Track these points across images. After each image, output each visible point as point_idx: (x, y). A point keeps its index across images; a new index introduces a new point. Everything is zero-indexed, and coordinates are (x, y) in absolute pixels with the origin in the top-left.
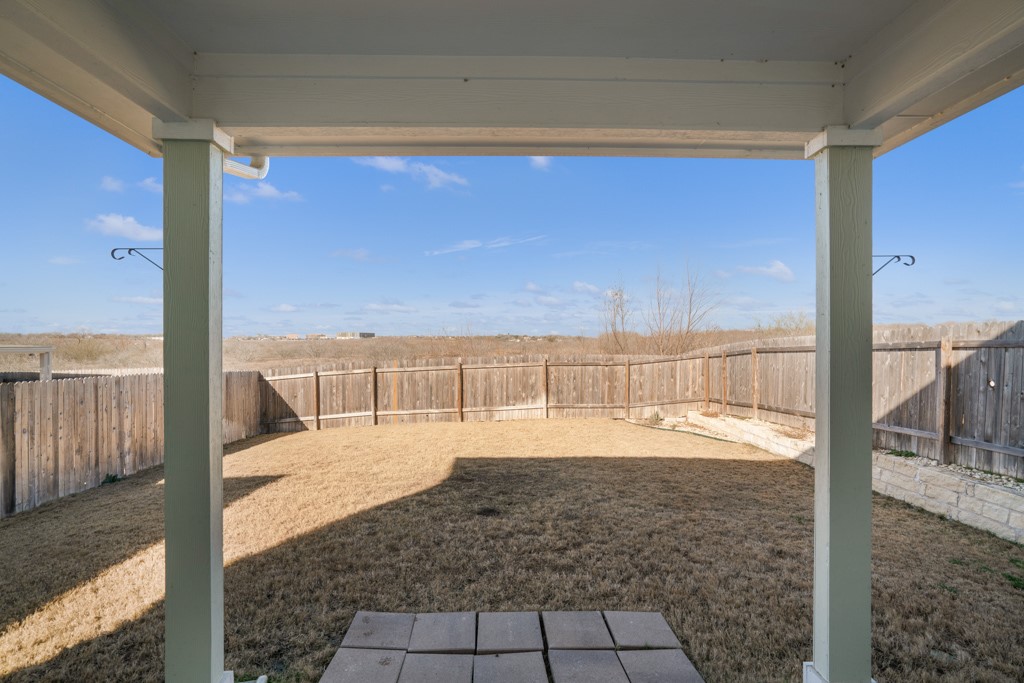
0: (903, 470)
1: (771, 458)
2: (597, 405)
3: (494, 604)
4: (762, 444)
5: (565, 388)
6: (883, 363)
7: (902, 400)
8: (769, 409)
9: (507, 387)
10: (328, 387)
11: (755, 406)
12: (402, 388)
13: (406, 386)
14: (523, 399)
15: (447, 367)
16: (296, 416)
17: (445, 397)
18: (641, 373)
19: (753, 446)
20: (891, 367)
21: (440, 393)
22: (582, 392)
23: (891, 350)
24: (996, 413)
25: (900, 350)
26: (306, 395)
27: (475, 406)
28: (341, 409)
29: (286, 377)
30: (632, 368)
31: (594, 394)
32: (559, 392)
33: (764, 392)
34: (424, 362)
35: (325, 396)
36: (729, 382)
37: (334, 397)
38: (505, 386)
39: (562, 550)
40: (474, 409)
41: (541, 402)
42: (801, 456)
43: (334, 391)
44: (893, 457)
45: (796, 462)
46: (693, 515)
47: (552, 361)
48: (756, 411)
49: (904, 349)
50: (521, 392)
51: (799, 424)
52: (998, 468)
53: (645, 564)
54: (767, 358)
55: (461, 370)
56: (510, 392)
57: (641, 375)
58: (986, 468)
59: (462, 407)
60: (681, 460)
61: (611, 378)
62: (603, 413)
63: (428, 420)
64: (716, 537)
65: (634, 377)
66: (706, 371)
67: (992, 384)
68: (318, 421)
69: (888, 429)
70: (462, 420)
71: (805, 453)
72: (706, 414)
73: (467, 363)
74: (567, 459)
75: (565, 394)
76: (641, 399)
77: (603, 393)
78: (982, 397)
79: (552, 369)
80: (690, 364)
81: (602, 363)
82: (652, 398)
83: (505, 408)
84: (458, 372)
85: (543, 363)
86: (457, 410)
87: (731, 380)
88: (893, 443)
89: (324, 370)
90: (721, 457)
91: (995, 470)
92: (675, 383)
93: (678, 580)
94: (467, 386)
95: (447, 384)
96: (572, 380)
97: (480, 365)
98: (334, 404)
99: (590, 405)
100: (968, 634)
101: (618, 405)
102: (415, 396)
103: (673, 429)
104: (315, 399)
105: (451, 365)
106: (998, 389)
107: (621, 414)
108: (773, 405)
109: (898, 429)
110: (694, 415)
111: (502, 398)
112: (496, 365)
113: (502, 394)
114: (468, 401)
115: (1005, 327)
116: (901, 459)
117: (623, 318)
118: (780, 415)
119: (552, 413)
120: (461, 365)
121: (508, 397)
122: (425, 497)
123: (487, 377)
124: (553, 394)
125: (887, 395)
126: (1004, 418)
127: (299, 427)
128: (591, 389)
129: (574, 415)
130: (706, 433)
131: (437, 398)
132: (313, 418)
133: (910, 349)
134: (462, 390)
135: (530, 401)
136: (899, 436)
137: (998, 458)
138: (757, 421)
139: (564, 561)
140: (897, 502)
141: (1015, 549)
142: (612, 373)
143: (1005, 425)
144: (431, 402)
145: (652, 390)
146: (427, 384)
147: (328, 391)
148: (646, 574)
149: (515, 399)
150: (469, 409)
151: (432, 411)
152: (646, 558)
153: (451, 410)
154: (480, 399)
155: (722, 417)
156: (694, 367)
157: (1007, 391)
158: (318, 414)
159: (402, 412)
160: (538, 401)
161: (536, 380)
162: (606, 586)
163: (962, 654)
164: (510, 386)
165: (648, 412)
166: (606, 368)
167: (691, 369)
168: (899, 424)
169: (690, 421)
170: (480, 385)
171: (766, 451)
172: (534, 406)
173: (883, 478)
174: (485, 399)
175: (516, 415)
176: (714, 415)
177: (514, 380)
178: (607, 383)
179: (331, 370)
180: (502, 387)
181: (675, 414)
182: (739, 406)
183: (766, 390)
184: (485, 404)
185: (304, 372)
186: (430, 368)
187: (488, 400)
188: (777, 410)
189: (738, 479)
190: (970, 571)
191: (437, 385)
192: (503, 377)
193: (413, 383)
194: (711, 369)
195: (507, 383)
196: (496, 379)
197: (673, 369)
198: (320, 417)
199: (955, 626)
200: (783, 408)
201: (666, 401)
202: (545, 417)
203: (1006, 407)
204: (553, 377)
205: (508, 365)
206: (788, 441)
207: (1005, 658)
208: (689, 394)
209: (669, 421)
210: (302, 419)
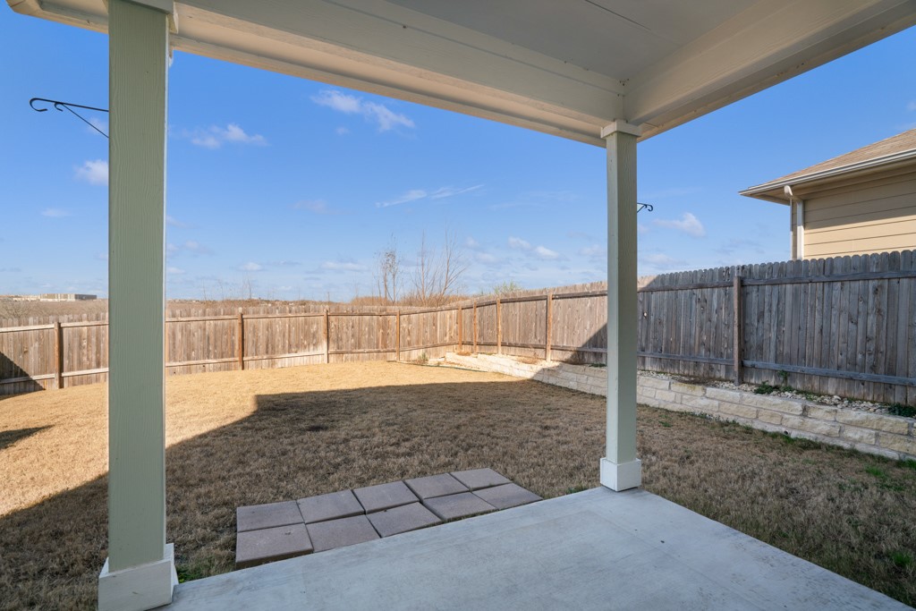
0: (600, 375)
1: (515, 380)
2: (373, 350)
3: (362, 482)
4: (507, 371)
5: (344, 337)
6: (586, 305)
7: (597, 330)
8: (510, 345)
9: (289, 335)
10: (77, 339)
11: (499, 344)
12: (174, 338)
13: (179, 336)
14: (305, 347)
15: (226, 317)
16: (27, 375)
17: (224, 347)
18: (409, 322)
19: (500, 374)
20: (590, 307)
21: (219, 343)
22: (359, 339)
23: (591, 296)
24: (647, 332)
25: (596, 296)
26: (42, 350)
27: (256, 355)
28: (94, 364)
29: (10, 329)
30: (402, 317)
31: (369, 341)
32: (339, 339)
33: (506, 333)
34: (200, 312)
35: (70, 349)
36: (478, 327)
37: (85, 351)
38: (287, 335)
39: (397, 444)
40: (256, 357)
41: (323, 348)
42: (535, 376)
43: (85, 344)
44: (593, 368)
45: (532, 380)
46: (483, 413)
47: (333, 311)
48: (500, 348)
49: (598, 295)
50: (304, 340)
51: (531, 354)
52: (648, 367)
53: (464, 444)
54: (508, 306)
55: (242, 319)
56: (292, 340)
57: (409, 323)
58: (642, 368)
59: (243, 356)
60: (455, 384)
61: (385, 326)
62: (377, 357)
63: (204, 371)
64: (504, 424)
65: (404, 325)
66: (459, 320)
67: (645, 314)
68: (61, 379)
69: (589, 350)
70: (243, 369)
71: (538, 373)
72: (460, 354)
73: (248, 313)
74: (364, 389)
75: (344, 341)
76: (409, 344)
77: (378, 340)
78: (640, 323)
79: (332, 318)
80: (448, 314)
81: (377, 313)
82: (418, 342)
83: (287, 355)
84: (239, 321)
85: (325, 314)
86: (237, 359)
87: (480, 325)
88: (592, 360)
89: (69, 321)
90: (481, 381)
91: (647, 368)
92: (436, 330)
93: (491, 449)
94: (249, 336)
95: (226, 333)
96: (350, 328)
97: (262, 315)
98: (85, 359)
99: (367, 350)
100: (653, 449)
101: (390, 349)
102: (190, 347)
103: (438, 365)
104: (57, 353)
105: (230, 315)
106: (648, 318)
107: (393, 356)
108: (512, 341)
109: (595, 350)
110: (451, 356)
111: (284, 347)
112: (278, 314)
113: (284, 343)
114: (249, 350)
115: (652, 279)
116: (598, 368)
117: (394, 275)
118: (517, 348)
119: (332, 358)
120: (242, 315)
121: (290, 345)
122: (246, 424)
123: (269, 327)
124: (334, 341)
125: (588, 328)
126: (651, 335)
127: (30, 386)
128: (367, 336)
129: (352, 359)
130: (463, 367)
131: (215, 347)
132: (55, 375)
133: (602, 295)
134: (243, 340)
135: (312, 348)
136: (595, 354)
137: (648, 360)
138: (501, 355)
139: (402, 450)
140: (598, 396)
141: (659, 411)
142: (385, 322)
143: (651, 340)
144: (209, 351)
145: (418, 336)
146: (204, 334)
147: (76, 344)
148: (467, 450)
149: (297, 346)
150: (250, 358)
151: (207, 361)
152: (463, 441)
153: (231, 359)
154: (262, 348)
155: (473, 355)
156: (450, 317)
157: (652, 318)
158: (61, 370)
159: (174, 364)
160: (320, 347)
161: (317, 328)
162: (443, 459)
163: (654, 458)
164: (292, 335)
165: (416, 354)
166: (380, 318)
167: (448, 318)
168: (595, 346)
169: (448, 360)
170: (262, 335)
171: (511, 376)
172: (316, 353)
173: (589, 382)
174: (267, 347)
175: (298, 361)
176: (467, 354)
177: (296, 329)
178: (381, 331)
179: (80, 320)
180: (284, 336)
181: (437, 355)
182: (487, 345)
183: (507, 332)
184: (267, 353)
185: (40, 323)
186: (207, 318)
187: (270, 348)
188: (516, 346)
189: (499, 392)
190: (645, 422)
191: (215, 335)
192: (285, 326)
193: (188, 334)
194: (463, 318)
195: (290, 332)
196: (278, 328)
197: (435, 319)
198: (63, 375)
199: (647, 446)
200: (520, 343)
201: (429, 344)
202: (326, 361)
203: (652, 328)
204: (333, 326)
205: (290, 315)
206: (526, 366)
207: (671, 455)
208: (447, 338)
209: (432, 361)
210: (34, 378)
